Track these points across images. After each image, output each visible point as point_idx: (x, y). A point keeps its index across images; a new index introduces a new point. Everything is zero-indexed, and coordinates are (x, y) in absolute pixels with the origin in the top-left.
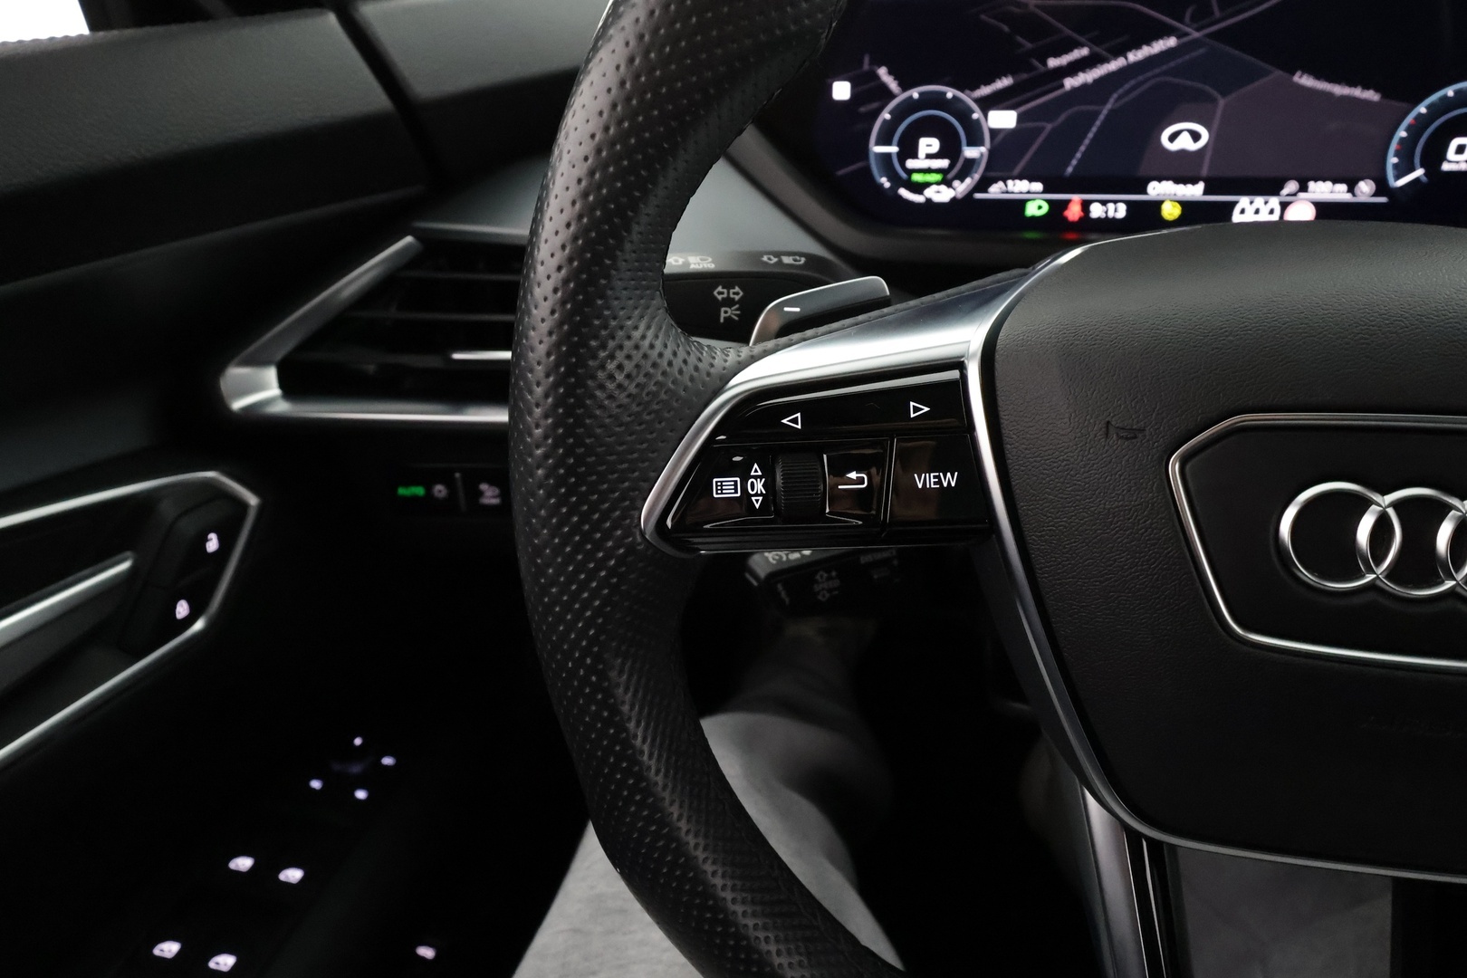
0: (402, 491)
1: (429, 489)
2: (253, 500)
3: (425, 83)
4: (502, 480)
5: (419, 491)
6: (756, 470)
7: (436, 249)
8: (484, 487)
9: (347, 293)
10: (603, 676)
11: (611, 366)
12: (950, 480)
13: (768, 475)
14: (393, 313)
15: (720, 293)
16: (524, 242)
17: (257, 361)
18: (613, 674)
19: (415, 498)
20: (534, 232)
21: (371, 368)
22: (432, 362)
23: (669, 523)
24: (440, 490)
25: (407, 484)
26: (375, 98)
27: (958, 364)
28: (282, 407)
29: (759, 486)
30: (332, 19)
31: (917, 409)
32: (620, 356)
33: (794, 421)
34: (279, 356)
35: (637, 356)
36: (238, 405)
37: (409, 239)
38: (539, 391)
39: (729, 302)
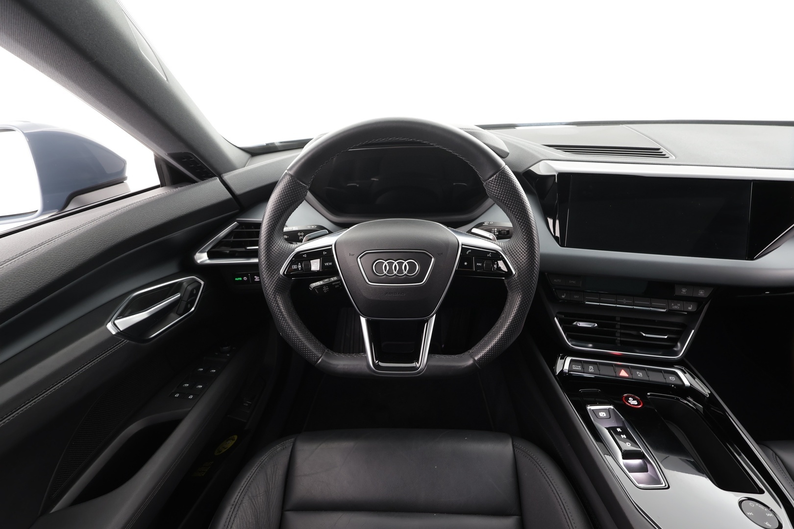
0: (236, 279)
1: (243, 278)
2: (202, 283)
3: (238, 191)
4: (258, 275)
5: (241, 279)
6: (299, 264)
7: (242, 224)
8: (255, 277)
9: (221, 236)
10: (276, 299)
11: (274, 249)
12: (330, 264)
13: (301, 265)
14: (232, 239)
15: (299, 234)
16: (261, 222)
17: (202, 252)
18: (278, 299)
19: (239, 280)
20: (263, 221)
21: (228, 252)
22: (243, 249)
23: (285, 273)
24: (245, 278)
25: (237, 278)
26: (228, 195)
27: (331, 246)
28: (209, 262)
29: (300, 266)
30: (218, 179)
31: (324, 253)
32: (276, 247)
33: (305, 256)
34: (207, 251)
35: (279, 247)
36: (199, 261)
37: (236, 222)
38: (263, 253)
39: (301, 236)
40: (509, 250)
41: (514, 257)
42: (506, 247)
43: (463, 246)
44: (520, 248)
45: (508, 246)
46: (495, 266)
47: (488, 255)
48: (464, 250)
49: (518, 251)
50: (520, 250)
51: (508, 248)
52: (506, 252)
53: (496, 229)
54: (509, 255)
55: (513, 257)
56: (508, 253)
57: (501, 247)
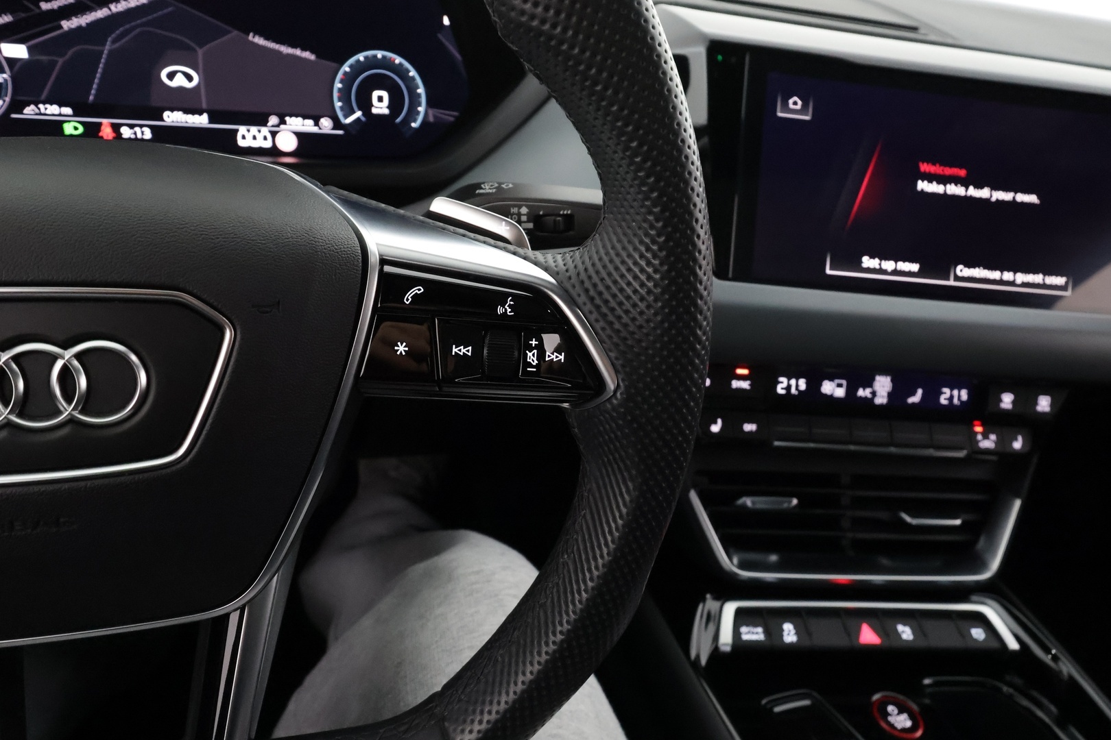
40: (587, 284)
41: (611, 318)
42: (572, 272)
43: (387, 269)
44: (636, 277)
45: (581, 268)
46: (532, 357)
47: (500, 310)
48: (392, 286)
49: (629, 291)
50: (636, 285)
51: (583, 276)
52: (574, 293)
53: (524, 210)
54: (589, 306)
55: (604, 316)
56: (582, 299)
57: (554, 274)
